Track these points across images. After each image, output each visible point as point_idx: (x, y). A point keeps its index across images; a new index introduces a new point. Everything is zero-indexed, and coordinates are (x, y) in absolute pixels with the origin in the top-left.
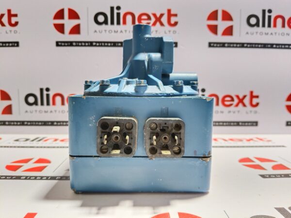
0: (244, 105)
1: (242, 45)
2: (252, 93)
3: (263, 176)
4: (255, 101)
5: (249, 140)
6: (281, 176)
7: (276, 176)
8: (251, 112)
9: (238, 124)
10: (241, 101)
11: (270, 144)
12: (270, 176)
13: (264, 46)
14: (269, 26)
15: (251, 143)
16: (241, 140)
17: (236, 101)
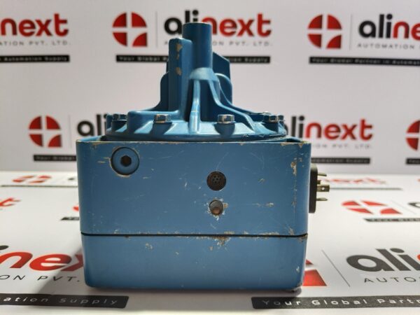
0: (353, 137)
1: (353, 61)
2: (363, 122)
3: (369, 220)
4: (367, 132)
5: (357, 181)
6: (389, 220)
7: (383, 220)
8: (362, 146)
9: (344, 161)
10: (349, 132)
11: (384, 186)
12: (376, 220)
13: (381, 62)
14: (388, 36)
15: (361, 185)
16: (347, 181)
17: (343, 132)
